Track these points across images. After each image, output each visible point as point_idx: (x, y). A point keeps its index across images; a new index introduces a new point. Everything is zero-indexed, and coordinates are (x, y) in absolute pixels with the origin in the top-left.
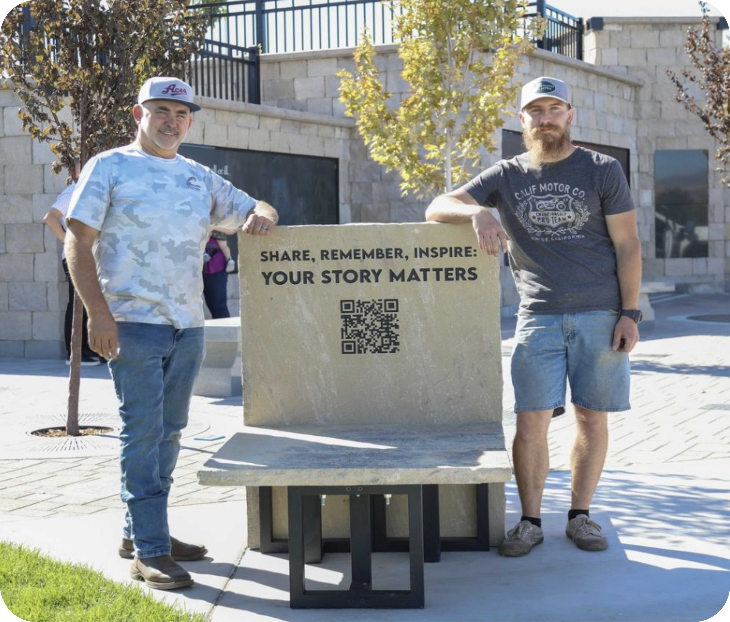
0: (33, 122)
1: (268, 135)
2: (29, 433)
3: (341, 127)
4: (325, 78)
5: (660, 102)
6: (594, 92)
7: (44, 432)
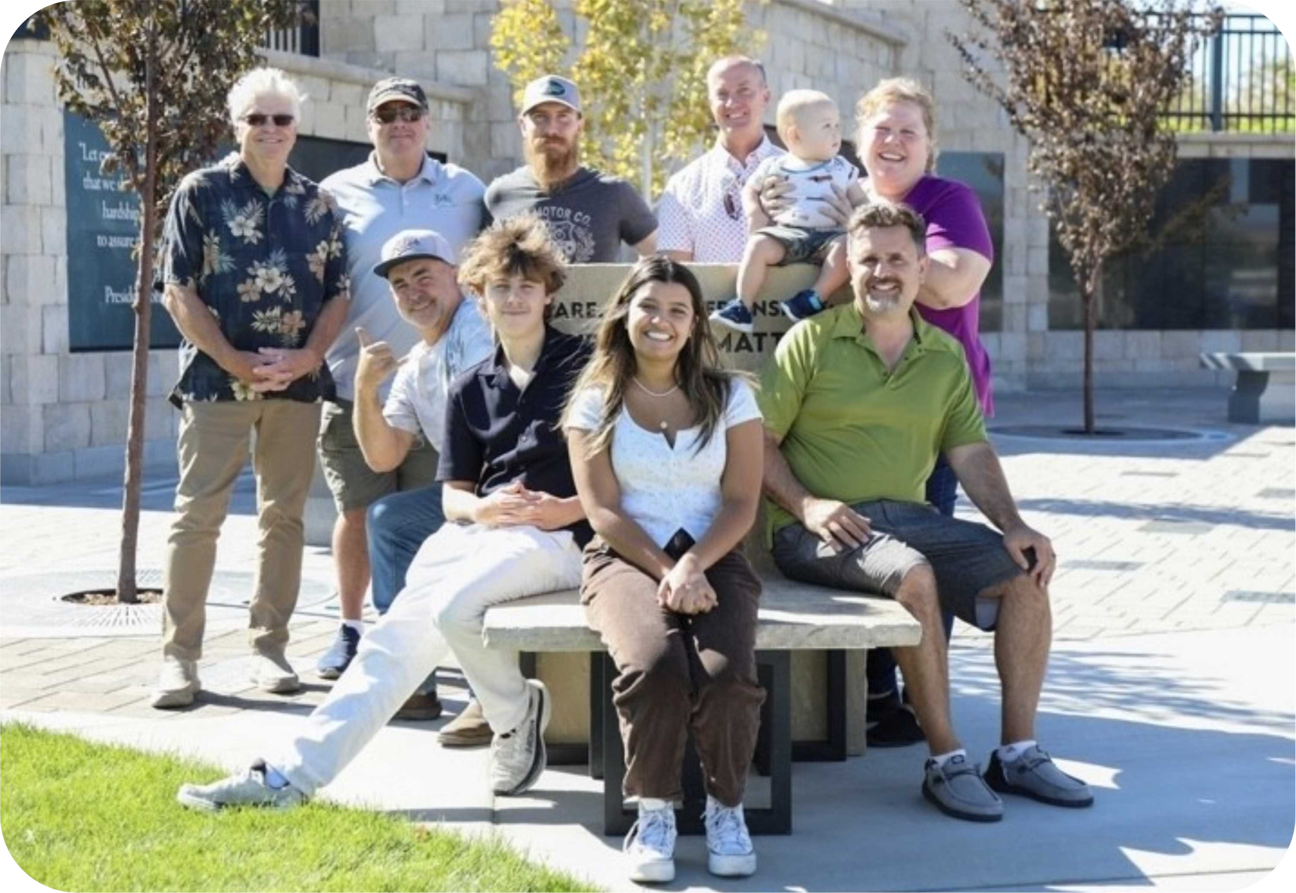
0: (76, 88)
1: (342, 112)
2: (59, 599)
3: (451, 101)
4: (424, 17)
5: (932, 72)
6: (836, 52)
7: (78, 597)
